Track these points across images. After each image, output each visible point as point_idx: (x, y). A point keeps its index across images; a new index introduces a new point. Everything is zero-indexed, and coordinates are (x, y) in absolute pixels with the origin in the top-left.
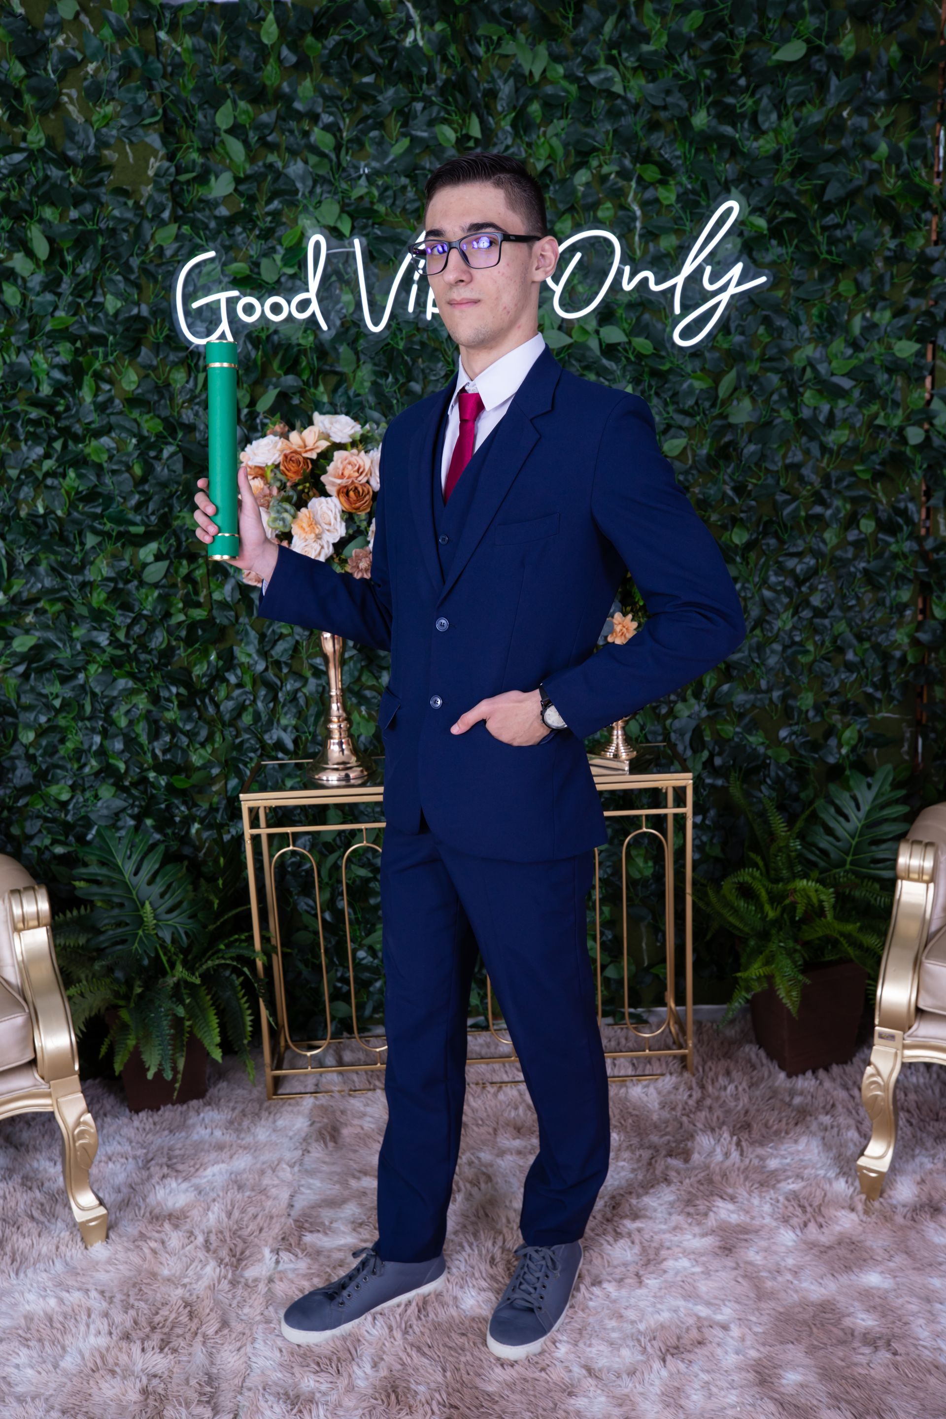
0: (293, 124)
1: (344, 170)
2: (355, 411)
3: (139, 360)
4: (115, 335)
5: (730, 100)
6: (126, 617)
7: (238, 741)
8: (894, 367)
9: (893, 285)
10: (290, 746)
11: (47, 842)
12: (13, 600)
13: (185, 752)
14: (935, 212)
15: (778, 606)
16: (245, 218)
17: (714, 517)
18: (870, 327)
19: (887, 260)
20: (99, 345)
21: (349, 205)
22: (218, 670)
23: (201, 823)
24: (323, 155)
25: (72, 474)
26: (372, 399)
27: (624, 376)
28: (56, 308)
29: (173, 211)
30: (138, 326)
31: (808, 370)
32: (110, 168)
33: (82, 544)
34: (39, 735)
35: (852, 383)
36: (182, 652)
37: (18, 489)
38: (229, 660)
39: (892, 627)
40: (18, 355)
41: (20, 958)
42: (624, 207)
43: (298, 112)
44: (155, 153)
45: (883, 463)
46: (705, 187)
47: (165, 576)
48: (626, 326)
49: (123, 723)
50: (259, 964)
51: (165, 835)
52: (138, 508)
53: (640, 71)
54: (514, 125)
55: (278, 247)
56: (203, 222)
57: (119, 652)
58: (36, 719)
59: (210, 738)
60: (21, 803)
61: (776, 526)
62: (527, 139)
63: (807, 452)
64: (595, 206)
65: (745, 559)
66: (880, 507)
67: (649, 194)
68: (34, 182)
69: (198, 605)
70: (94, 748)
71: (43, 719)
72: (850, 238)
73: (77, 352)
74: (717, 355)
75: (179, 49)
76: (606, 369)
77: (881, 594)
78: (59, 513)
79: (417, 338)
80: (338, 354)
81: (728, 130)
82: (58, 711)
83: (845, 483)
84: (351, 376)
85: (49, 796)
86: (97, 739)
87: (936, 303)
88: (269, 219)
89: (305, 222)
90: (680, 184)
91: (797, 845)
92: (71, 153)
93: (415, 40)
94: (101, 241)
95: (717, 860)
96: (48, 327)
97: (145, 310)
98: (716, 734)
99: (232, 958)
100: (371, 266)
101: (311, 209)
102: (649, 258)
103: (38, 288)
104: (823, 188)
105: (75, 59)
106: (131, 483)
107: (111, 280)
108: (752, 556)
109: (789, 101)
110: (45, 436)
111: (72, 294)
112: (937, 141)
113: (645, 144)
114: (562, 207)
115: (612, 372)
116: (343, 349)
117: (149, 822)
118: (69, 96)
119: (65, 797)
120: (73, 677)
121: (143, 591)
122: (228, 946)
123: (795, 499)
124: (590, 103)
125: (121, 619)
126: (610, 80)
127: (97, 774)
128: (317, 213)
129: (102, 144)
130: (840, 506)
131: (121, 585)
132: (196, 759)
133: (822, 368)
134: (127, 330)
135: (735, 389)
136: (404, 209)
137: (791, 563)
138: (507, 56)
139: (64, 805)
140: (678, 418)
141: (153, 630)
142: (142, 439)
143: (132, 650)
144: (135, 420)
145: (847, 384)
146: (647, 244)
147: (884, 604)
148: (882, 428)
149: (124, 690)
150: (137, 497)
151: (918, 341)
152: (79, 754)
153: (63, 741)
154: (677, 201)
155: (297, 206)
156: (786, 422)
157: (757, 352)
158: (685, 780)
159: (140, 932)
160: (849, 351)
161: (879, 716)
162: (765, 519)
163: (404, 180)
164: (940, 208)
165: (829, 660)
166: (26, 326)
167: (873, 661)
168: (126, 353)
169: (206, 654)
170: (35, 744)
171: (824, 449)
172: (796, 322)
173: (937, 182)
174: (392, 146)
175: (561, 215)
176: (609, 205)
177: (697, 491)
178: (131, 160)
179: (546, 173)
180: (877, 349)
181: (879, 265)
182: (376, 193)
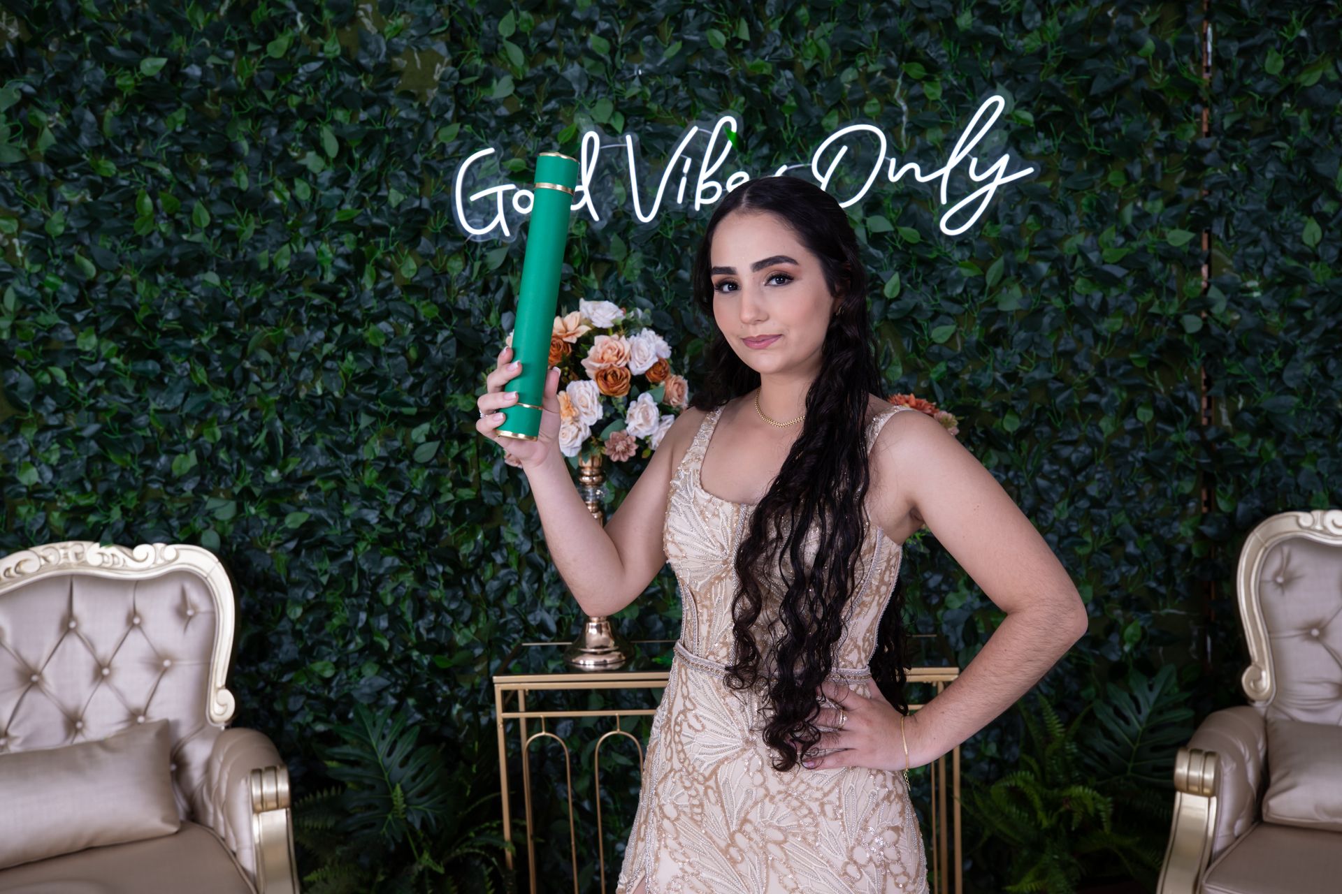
0: (571, 31)
1: (619, 72)
2: (623, 299)
3: (419, 249)
4: (396, 226)
6: (396, 495)
7: (502, 621)
8: (1168, 256)
9: (1164, 175)
10: (553, 628)
11: (310, 718)
12: (287, 478)
13: (449, 631)
14: (1205, 105)
15: (1054, 496)
16: (524, 117)
17: (985, 404)
18: (1142, 217)
19: (1158, 152)
20: (381, 236)
21: (623, 104)
22: (484, 550)
23: (462, 704)
24: (598, 59)
25: (350, 357)
26: (640, 286)
27: (891, 264)
28: (343, 202)
29: (456, 112)
30: (421, 218)
31: (1079, 259)
32: (399, 73)
33: (357, 424)
34: (305, 612)
35: (1125, 272)
36: (449, 531)
37: (298, 371)
38: (495, 540)
39: (1174, 519)
40: (305, 245)
41: (257, 841)
42: (891, 103)
43: (576, 20)
44: (441, 61)
45: (1159, 351)
46: (970, 83)
47: (436, 456)
48: (893, 216)
49: (389, 601)
50: (509, 854)
51: (426, 715)
52: (411, 390)
54: (782, 28)
55: (555, 144)
56: (484, 122)
57: (388, 530)
58: (304, 595)
59: (474, 618)
60: (285, 679)
61: (1048, 414)
62: (795, 41)
63: (1080, 340)
64: (862, 102)
65: (1018, 448)
66: (1157, 395)
67: (915, 91)
68: (328, 87)
69: (467, 485)
70: (360, 625)
71: (311, 595)
72: (1119, 130)
73: (359, 242)
74: (985, 243)
76: (872, 256)
77: (1162, 485)
78: (337, 394)
79: (687, 228)
80: (609, 243)
81: (993, 29)
82: (326, 587)
83: (1121, 371)
84: (621, 264)
85: (313, 673)
86: (363, 616)
87: (1210, 193)
88: (546, 118)
89: (580, 120)
90: (946, 80)
91: (1072, 748)
92: (363, 61)
94: (387, 140)
95: (992, 760)
96: (335, 220)
97: (426, 203)
99: (481, 848)
100: (642, 160)
101: (587, 108)
102: (915, 151)
103: (327, 184)
104: (1089, 83)
106: (406, 367)
107: (395, 176)
108: (1025, 444)
109: (1053, 2)
110: (327, 321)
111: (357, 189)
112: (1205, 37)
113: (910, 44)
114: (828, 103)
115: (879, 261)
116: (614, 239)
117: (411, 701)
118: (365, 11)
119: (328, 673)
120: (344, 554)
121: (414, 470)
122: (478, 834)
123: (1068, 386)
124: (856, 7)
125: (392, 499)
127: (361, 651)
128: (592, 112)
129: (393, 52)
130: (1116, 394)
131: (392, 465)
132: (460, 639)
133: (1093, 257)
134: (408, 221)
135: (1004, 277)
136: (675, 107)
137: (1066, 452)
139: (327, 682)
140: (947, 306)
141: (422, 509)
142: (418, 323)
143: (401, 528)
144: (413, 306)
145: (1119, 272)
146: (913, 138)
147: (1165, 495)
148: (1156, 316)
149: (391, 568)
150: (411, 379)
151: (1191, 230)
152: (345, 631)
153: (329, 617)
154: (943, 97)
155: (573, 106)
156: (1056, 310)
157: (1027, 239)
159: (390, 817)
160: (1121, 240)
161: (1164, 612)
162: (1037, 406)
163: (676, 81)
164: (1210, 102)
165: (1107, 552)
166: (314, 218)
167: (1156, 554)
168: (406, 243)
169: (473, 533)
170: (302, 620)
171: (1097, 337)
172: (1066, 211)
173: (1206, 76)
174: (665, 49)
175: (828, 111)
176: (875, 101)
177: (967, 377)
178: (419, 66)
179: (813, 71)
180: (1149, 237)
181: (1149, 156)
182: (649, 93)
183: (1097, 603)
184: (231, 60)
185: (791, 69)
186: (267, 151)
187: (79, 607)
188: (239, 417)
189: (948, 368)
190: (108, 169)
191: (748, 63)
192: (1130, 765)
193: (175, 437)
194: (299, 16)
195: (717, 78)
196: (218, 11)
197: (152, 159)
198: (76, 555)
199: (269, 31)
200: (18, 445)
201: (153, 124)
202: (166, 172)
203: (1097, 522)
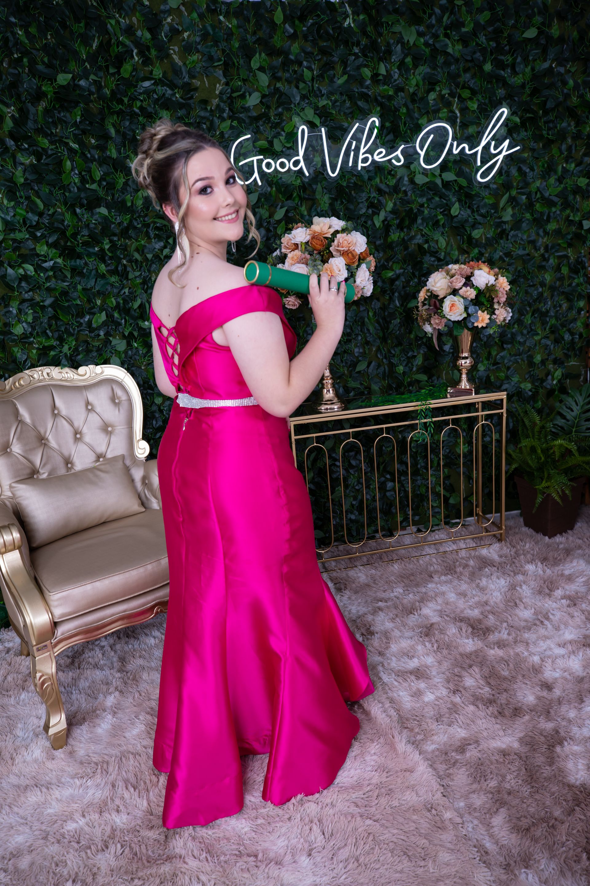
0: (289, 67)
1: (315, 92)
5: (502, 57)
8: (577, 191)
9: (576, 150)
15: (525, 312)
16: (265, 117)
18: (566, 171)
19: (573, 138)
21: (318, 110)
24: (305, 83)
27: (454, 198)
29: (228, 113)
31: (538, 193)
32: (196, 89)
35: (559, 199)
37: (151, 266)
39: (576, 320)
42: (453, 112)
43: (291, 60)
44: (219, 81)
45: (571, 239)
46: (491, 102)
48: (455, 172)
53: (460, 42)
54: (399, 68)
55: (282, 133)
56: (243, 119)
61: (525, 272)
62: (405, 76)
63: (538, 234)
64: (438, 111)
66: (571, 261)
67: (464, 105)
68: (156, 97)
72: (556, 127)
74: (498, 186)
75: (230, 26)
76: (445, 194)
77: (571, 304)
79: (352, 180)
81: (501, 72)
83: (555, 249)
84: (319, 200)
88: (277, 117)
90: (478, 100)
91: (549, 425)
92: (176, 81)
93: (349, 23)
98: (497, 378)
101: (299, 112)
102: (465, 137)
104: (545, 103)
105: (178, 30)
109: (531, 58)
110: (165, 236)
113: (462, 79)
114: (423, 111)
115: (448, 197)
116: (316, 186)
118: (173, 50)
123: (532, 258)
124: (436, 57)
126: (446, 45)
128: (301, 114)
129: (192, 76)
130: (553, 261)
133: (545, 192)
135: (506, 204)
136: (345, 113)
137: (531, 290)
138: (395, 33)
140: (479, 219)
145: (556, 199)
146: (463, 130)
147: (572, 309)
148: (572, 221)
151: (587, 178)
154: (477, 108)
155: (291, 111)
156: (528, 220)
157: (516, 184)
158: (503, 395)
160: (557, 184)
161: (571, 364)
162: (519, 268)
163: (344, 97)
165: (549, 337)
167: (567, 337)
171: (546, 233)
172: (532, 169)
174: (338, 78)
175: (422, 115)
176: (445, 110)
177: (487, 255)
178: (207, 85)
179: (414, 94)
180: (569, 182)
181: (569, 140)
182: (330, 104)
183: (543, 362)
184: (101, 78)
185: (403, 92)
186: (124, 135)
187: (58, 403)
188: (123, 292)
189: (480, 251)
190: (44, 143)
191: (381, 88)
192: (574, 430)
193: (92, 305)
194: (135, 51)
195: (364, 96)
196: (92, 46)
197: (66, 138)
198: (48, 374)
199: (119, 61)
200: (10, 311)
201: (64, 116)
202: (75, 146)
203: (544, 323)
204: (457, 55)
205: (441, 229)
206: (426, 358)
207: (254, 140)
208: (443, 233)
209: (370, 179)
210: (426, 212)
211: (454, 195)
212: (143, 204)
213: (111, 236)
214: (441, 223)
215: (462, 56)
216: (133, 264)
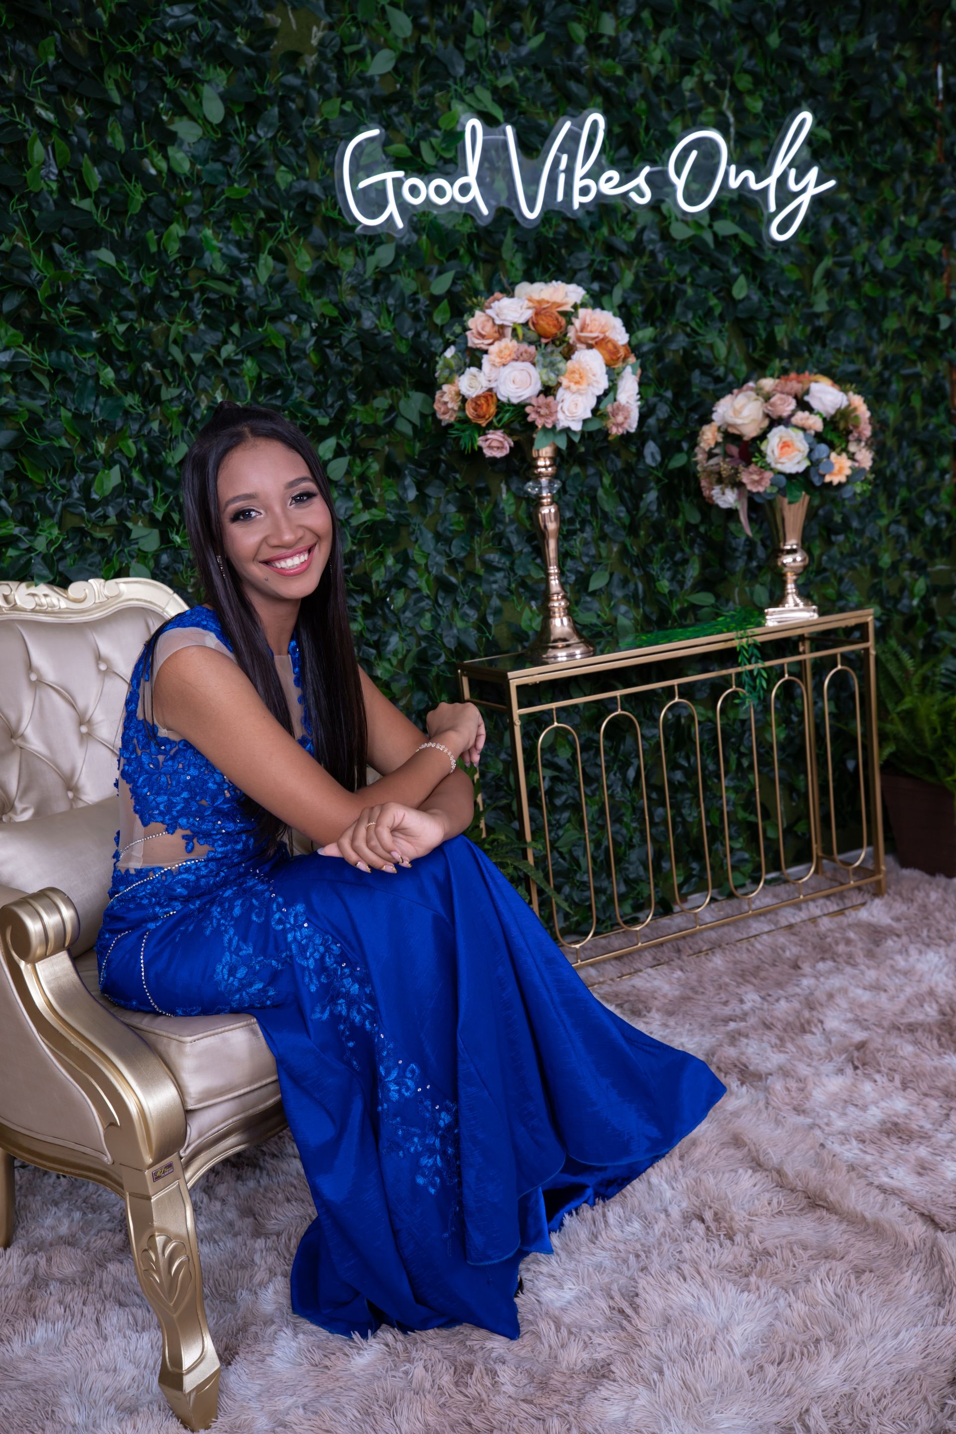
0: (443, 8)
1: (491, 59)
3: (311, 239)
5: (795, 25)
9: (918, 192)
14: (940, 134)
16: (400, 99)
19: (912, 173)
21: (499, 93)
22: (395, 574)
24: (477, 40)
25: (251, 361)
28: (228, 178)
29: (336, 85)
31: (867, 264)
32: (274, 32)
40: (188, 228)
42: (722, 114)
44: (317, 21)
46: (782, 99)
48: (733, 220)
54: (631, 29)
55: (436, 131)
56: (363, 100)
62: (642, 43)
64: (697, 111)
67: (738, 104)
68: (197, 38)
76: (718, 261)
79: (564, 229)
81: (795, 50)
84: (507, 262)
88: (423, 101)
92: (237, 12)
94: (272, 109)
97: (315, 187)
101: (464, 94)
103: (205, 157)
104: (868, 107)
106: (311, 372)
107: (282, 152)
109: (842, 28)
110: (224, 319)
111: (244, 164)
112: (937, 74)
114: (675, 109)
115: (725, 264)
124: (692, 14)
128: (469, 98)
129: (264, 6)
132: (380, 673)
133: (877, 263)
134: (299, 205)
136: (542, 103)
142: (318, 324)
144: (309, 304)
145: (894, 276)
146: (741, 147)
148: (921, 314)
150: (313, 388)
151: (940, 241)
154: (764, 110)
155: (449, 91)
156: (854, 311)
158: (867, 616)
161: (937, 569)
163: (540, 74)
164: (943, 132)
166: (198, 195)
168: (300, 231)
169: (384, 558)
173: (938, 109)
174: (529, 39)
175: (673, 117)
176: (711, 110)
178: (294, 26)
179: (658, 77)
180: (914, 247)
181: (906, 176)
182: (517, 84)
183: (895, 566)
185: (640, 73)
186: (138, 109)
188: (147, 428)
191: (602, 62)
193: (90, 451)
195: (575, 74)
198: (5, 597)
201: (25, 51)
202: (48, 115)
203: (891, 496)
204: (726, 14)
205: (719, 325)
206: (705, 564)
207: (386, 142)
208: (720, 331)
209: (593, 228)
210: (690, 292)
211: (736, 263)
212: (179, 251)
213: (124, 309)
214: (717, 312)
215: (732, 16)
216: (167, 372)
